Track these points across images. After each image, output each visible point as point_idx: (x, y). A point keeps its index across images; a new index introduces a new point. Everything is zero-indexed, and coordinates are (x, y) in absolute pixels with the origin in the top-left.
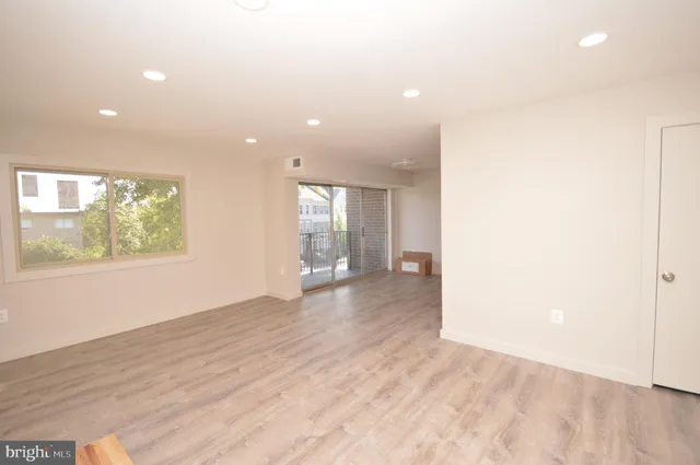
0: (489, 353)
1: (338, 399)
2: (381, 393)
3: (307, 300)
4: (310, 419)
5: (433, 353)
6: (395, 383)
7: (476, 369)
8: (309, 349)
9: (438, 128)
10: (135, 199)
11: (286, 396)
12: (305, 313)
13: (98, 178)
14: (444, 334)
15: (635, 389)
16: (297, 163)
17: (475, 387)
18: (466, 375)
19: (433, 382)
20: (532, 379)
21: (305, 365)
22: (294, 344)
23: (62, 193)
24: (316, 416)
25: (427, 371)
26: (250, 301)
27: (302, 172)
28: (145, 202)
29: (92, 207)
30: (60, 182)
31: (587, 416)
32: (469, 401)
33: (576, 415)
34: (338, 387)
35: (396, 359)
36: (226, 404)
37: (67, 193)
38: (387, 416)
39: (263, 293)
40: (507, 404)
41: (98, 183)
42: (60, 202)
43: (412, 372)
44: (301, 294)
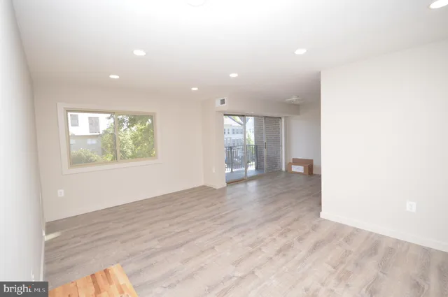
0: (357, 230)
1: (251, 253)
2: (280, 251)
3: (229, 189)
4: (233, 264)
5: (315, 228)
6: (289, 246)
7: (347, 240)
8: (232, 221)
9: (319, 74)
10: (128, 127)
11: (217, 248)
12: (229, 197)
13: (109, 115)
14: (323, 215)
16: (223, 102)
17: (348, 253)
18: (340, 245)
19: (316, 246)
20: (390, 251)
21: (230, 230)
22: (221, 217)
23: (91, 124)
24: (237, 263)
26: (194, 189)
27: (225, 107)
28: (133, 129)
29: (106, 132)
30: (90, 118)
32: (342, 263)
34: (251, 246)
35: (289, 230)
36: (182, 250)
37: (94, 124)
38: (284, 267)
39: (202, 184)
40: (371, 266)
41: (109, 118)
42: (90, 129)
43: (300, 239)
44: (225, 185)
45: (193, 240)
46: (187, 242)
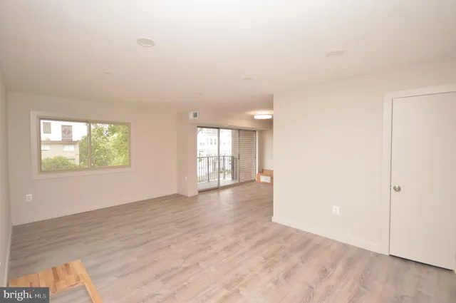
0: (298, 231)
1: (201, 250)
2: (225, 248)
3: (202, 197)
4: (183, 258)
5: (264, 230)
6: (236, 244)
7: (286, 239)
8: (191, 225)
11: (173, 247)
14: (274, 219)
15: (378, 255)
16: (195, 115)
17: (281, 248)
18: (278, 242)
19: (258, 244)
20: (317, 246)
21: (189, 232)
22: (186, 221)
24: (186, 258)
25: (256, 239)
26: (166, 196)
27: (199, 120)
31: (340, 268)
32: (273, 255)
33: (333, 266)
34: (203, 244)
36: (141, 249)
38: (225, 260)
39: (175, 192)
40: (295, 258)
42: (63, 137)
43: (247, 239)
44: (197, 193)
45: (153, 240)
46: (147, 242)
